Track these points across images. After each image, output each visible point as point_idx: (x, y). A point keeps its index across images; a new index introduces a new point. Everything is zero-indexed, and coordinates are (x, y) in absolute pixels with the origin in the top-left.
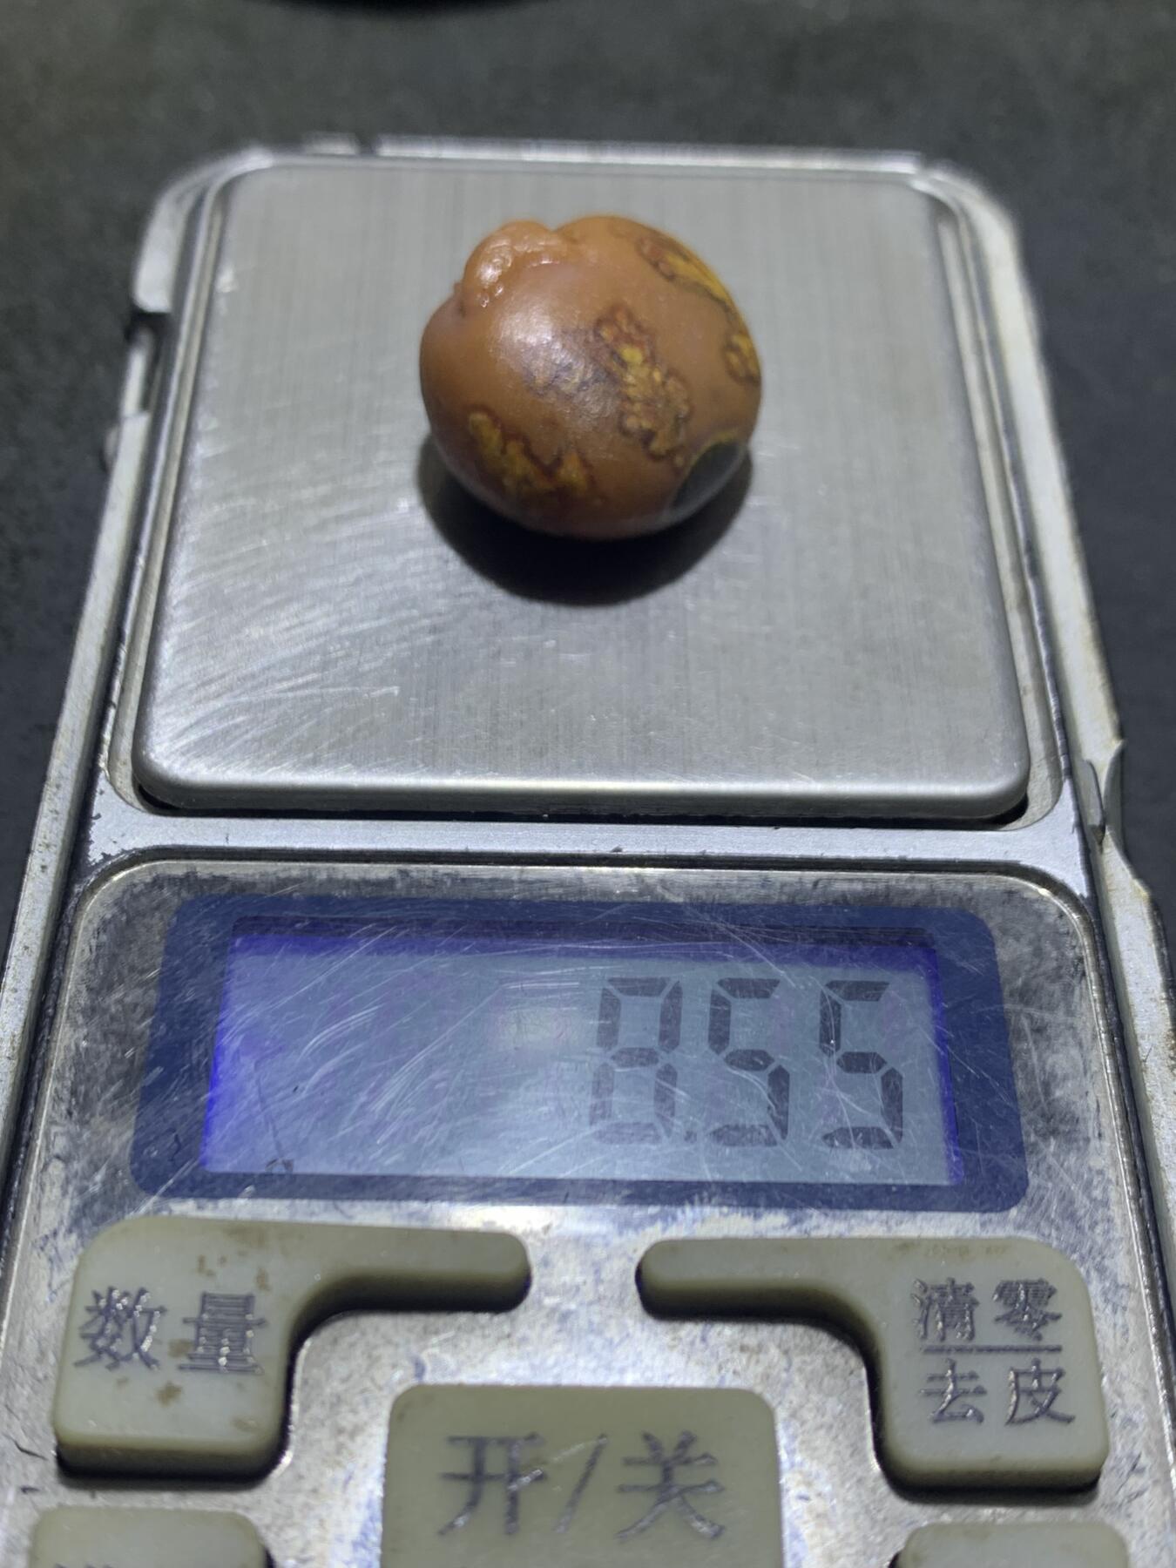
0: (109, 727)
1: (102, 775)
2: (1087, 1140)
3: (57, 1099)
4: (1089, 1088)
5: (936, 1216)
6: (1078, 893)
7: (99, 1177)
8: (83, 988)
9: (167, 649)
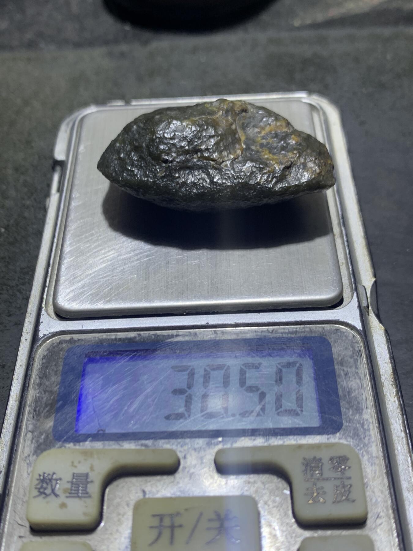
0: (45, 294)
1: (43, 309)
2: (363, 410)
3: (29, 413)
4: (363, 393)
5: (313, 436)
6: (359, 329)
7: (43, 437)
8: (38, 377)
9: (63, 268)
